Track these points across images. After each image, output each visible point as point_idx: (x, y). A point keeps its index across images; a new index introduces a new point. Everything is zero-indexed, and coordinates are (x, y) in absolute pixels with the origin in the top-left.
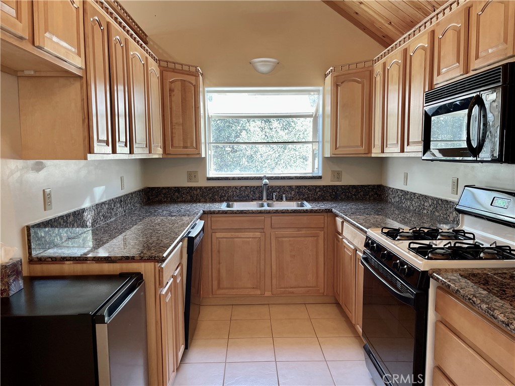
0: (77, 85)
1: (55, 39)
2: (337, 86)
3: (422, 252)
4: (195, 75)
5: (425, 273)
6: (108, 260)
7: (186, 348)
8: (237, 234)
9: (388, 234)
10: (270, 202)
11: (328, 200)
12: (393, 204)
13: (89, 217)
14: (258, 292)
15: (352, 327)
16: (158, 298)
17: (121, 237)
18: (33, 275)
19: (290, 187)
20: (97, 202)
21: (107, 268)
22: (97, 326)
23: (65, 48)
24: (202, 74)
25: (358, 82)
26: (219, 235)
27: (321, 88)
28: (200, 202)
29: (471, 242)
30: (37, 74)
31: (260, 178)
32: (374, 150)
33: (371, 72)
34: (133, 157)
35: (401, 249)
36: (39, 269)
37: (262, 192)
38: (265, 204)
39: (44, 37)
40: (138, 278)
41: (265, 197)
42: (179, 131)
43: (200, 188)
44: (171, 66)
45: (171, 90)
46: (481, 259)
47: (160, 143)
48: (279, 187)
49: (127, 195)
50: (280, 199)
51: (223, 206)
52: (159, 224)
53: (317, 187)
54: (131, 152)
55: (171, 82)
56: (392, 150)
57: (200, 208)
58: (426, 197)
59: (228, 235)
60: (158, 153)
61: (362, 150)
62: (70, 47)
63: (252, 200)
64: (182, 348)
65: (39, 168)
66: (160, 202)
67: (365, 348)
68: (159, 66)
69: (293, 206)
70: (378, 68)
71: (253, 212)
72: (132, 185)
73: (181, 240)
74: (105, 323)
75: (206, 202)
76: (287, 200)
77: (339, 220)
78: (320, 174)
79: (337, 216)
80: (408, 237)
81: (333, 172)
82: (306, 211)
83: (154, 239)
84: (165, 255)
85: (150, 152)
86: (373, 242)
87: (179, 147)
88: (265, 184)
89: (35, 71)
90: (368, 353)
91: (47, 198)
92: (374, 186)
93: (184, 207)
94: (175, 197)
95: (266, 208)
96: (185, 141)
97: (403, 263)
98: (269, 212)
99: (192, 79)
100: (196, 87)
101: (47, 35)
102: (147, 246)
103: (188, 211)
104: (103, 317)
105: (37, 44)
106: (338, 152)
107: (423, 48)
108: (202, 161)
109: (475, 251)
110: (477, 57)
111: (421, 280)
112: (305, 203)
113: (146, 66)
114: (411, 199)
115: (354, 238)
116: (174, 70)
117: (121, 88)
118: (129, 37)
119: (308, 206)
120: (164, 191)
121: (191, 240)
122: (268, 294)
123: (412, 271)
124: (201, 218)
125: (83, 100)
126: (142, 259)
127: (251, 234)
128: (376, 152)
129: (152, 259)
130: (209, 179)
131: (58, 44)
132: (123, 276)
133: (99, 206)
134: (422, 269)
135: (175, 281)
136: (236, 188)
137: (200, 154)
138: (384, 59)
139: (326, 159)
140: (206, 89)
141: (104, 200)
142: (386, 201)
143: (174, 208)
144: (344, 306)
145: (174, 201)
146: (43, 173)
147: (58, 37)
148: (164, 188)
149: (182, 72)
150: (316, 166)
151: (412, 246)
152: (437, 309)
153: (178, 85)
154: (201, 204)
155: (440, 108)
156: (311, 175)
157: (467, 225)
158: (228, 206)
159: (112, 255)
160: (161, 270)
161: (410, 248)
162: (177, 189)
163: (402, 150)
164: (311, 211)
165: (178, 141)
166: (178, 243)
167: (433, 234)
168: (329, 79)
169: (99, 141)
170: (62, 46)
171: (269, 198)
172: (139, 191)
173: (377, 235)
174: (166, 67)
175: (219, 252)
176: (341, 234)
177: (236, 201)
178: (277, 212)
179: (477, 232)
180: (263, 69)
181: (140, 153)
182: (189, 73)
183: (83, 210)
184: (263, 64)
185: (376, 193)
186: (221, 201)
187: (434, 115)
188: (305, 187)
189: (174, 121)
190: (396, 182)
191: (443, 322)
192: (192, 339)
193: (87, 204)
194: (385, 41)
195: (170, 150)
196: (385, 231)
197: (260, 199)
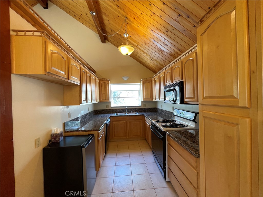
0: (78, 87)
1: (73, 77)
2: (144, 83)
3: (164, 126)
4: (108, 81)
5: (164, 131)
6: (85, 131)
7: (106, 154)
8: (119, 122)
9: (156, 121)
10: (128, 113)
11: (143, 112)
12: (159, 113)
13: (80, 119)
14: (125, 137)
15: (150, 146)
16: (98, 140)
17: (88, 124)
18: (66, 135)
19: (133, 109)
20: (82, 115)
21: (85, 133)
22: (83, 149)
23: (76, 79)
24: (110, 81)
25: (149, 83)
26: (114, 122)
27: (140, 84)
28: (109, 113)
29: (176, 123)
30: (69, 85)
31: (125, 107)
32: (153, 99)
33: (152, 80)
34: (92, 103)
35: (159, 125)
36: (67, 134)
37: (126, 110)
38: (127, 113)
39: (71, 77)
40: (93, 135)
41: (126, 112)
42: (104, 95)
43: (109, 110)
44: (102, 79)
45: (102, 85)
46: (178, 127)
47: (99, 99)
48: (130, 109)
49: (90, 112)
50: (130, 112)
51: (115, 115)
52: (98, 120)
53: (140, 108)
54: (91, 102)
55: (102, 83)
56: (157, 100)
57: (109, 115)
58: (167, 111)
59: (117, 122)
60: (98, 101)
61: (151, 99)
62: (77, 79)
63: (123, 112)
64: (105, 153)
65: (68, 107)
66: (99, 114)
67: (152, 151)
68: (99, 79)
69: (134, 114)
70: (153, 79)
71: (123, 116)
72: (91, 110)
73: (104, 125)
74: (84, 148)
75: (111, 113)
76: (132, 112)
77: (145, 117)
78: (141, 105)
79: (145, 116)
80: (161, 122)
81: (144, 104)
82: (137, 115)
83: (97, 124)
84: (100, 129)
85: (96, 101)
86: (153, 124)
87: (104, 99)
88: (126, 108)
89: (68, 84)
90: (153, 153)
91: (69, 115)
92: (154, 108)
93: (105, 115)
94: (103, 112)
95: (127, 115)
96: (105, 98)
97: (160, 129)
98: (127, 116)
99: (107, 82)
100: (108, 84)
101: (72, 77)
102: (95, 126)
103: (106, 116)
104: (84, 146)
105: (69, 79)
106: (144, 100)
107: (163, 76)
108: (110, 103)
109: (176, 126)
110: (174, 79)
111: (164, 133)
112: (137, 113)
113: (95, 80)
114: (163, 112)
115: (149, 122)
116: (103, 80)
117: (89, 84)
118: (91, 74)
119: (138, 114)
120: (100, 111)
121: (107, 124)
122: (127, 138)
123: (162, 131)
124: (109, 118)
125: (79, 91)
126: (94, 131)
127: (123, 122)
128: (154, 100)
129: (96, 130)
130: (111, 107)
131: (74, 78)
132: (89, 135)
133: (82, 116)
134: (163, 131)
135: (102, 136)
136: (119, 109)
137: (109, 101)
138: (154, 77)
139: (142, 101)
140: (111, 84)
141: (83, 114)
142: (158, 112)
143: (102, 115)
144: (147, 140)
145: (103, 113)
146: (69, 108)
147: (74, 77)
148: (100, 110)
149: (105, 81)
150: (140, 103)
151: (162, 124)
152: (168, 141)
153: (104, 84)
154: (109, 114)
155: (167, 90)
156: (138, 105)
157: (176, 119)
158: (117, 114)
159: (86, 129)
160: (99, 133)
161: (161, 125)
162: (103, 110)
163: (160, 100)
164: (138, 115)
165: (104, 98)
166: (103, 125)
167: (167, 121)
168: (142, 81)
169: (83, 100)
170: (75, 79)
171: (128, 112)
172: (93, 111)
173: (154, 122)
174: (100, 80)
175: (114, 127)
176: (146, 121)
177: (119, 113)
178: (129, 116)
179: (178, 120)
180: (125, 79)
181: (94, 102)
182: (106, 81)
183: (78, 117)
184: (125, 78)
185: (155, 110)
186: (115, 113)
187: (166, 92)
188: (137, 108)
189: (103, 93)
190: (159, 107)
191: (169, 144)
192: (107, 151)
193: (79, 116)
194: (155, 72)
195: (102, 100)
196: (156, 120)
197: (125, 112)
